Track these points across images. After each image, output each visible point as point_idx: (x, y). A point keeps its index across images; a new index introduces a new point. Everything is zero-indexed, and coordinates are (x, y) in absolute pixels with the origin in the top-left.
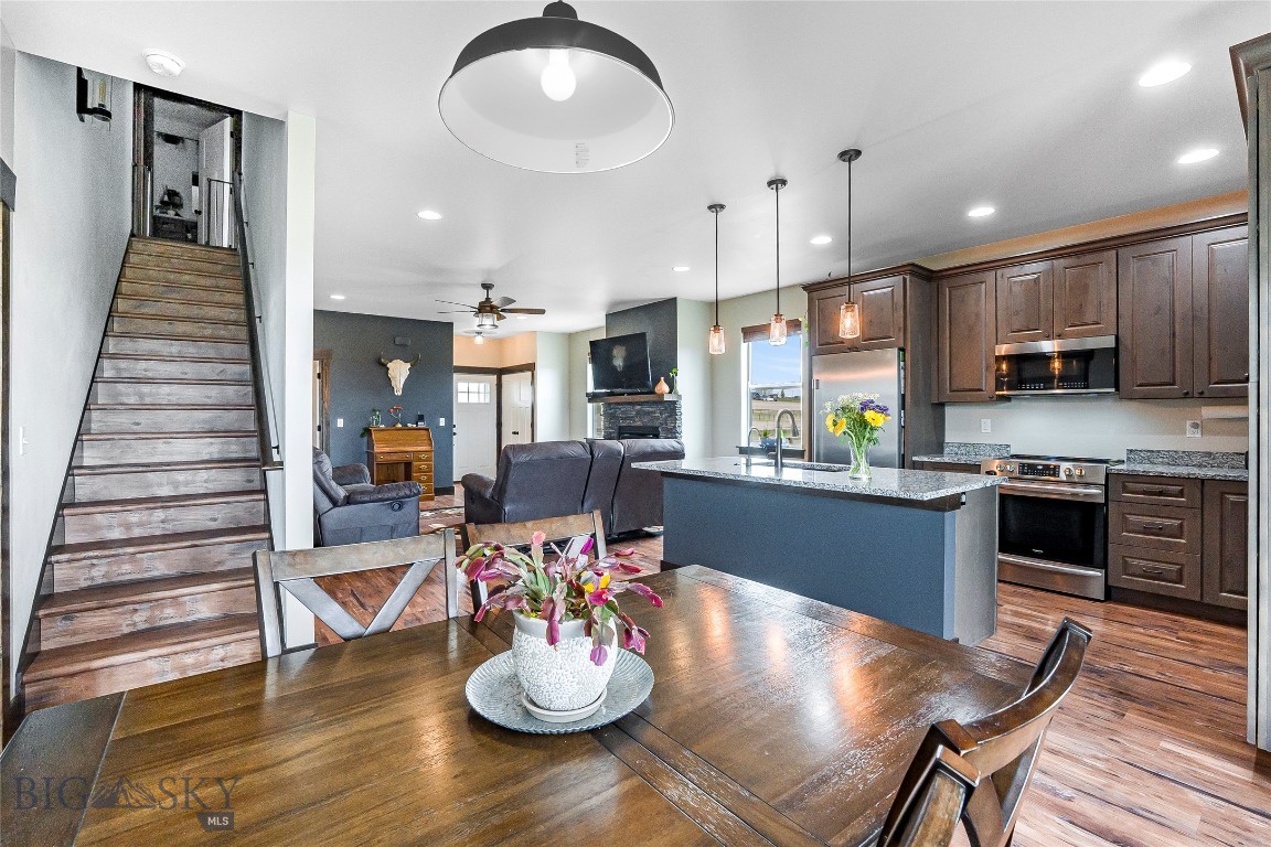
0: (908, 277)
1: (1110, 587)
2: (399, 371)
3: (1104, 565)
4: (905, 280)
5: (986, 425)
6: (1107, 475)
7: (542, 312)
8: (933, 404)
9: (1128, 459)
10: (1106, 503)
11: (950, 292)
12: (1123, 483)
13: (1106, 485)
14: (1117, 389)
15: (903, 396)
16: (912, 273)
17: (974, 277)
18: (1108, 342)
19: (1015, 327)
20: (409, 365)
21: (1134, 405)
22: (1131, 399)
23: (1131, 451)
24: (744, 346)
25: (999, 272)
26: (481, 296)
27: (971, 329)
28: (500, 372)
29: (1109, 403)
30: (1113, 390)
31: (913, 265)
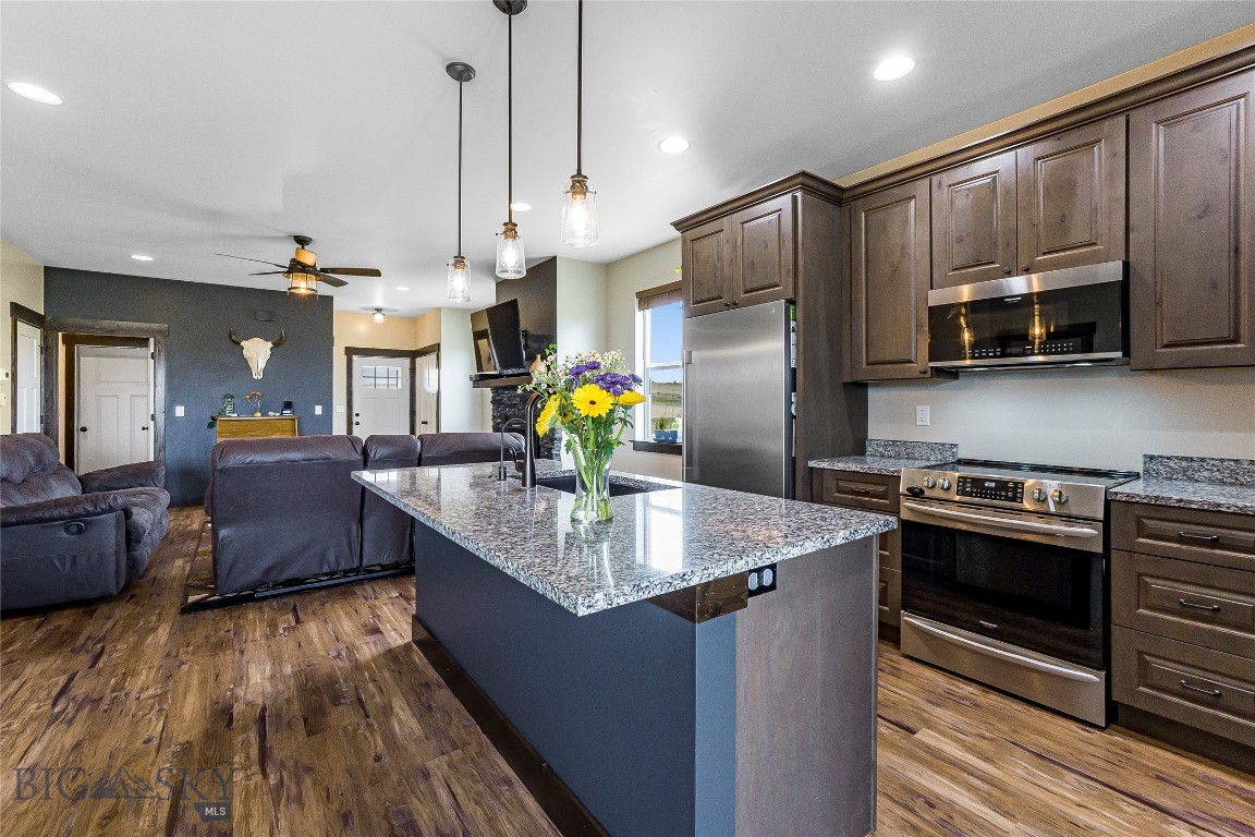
0: (799, 194)
1: (1117, 703)
2: (258, 352)
3: (1104, 663)
4: (795, 199)
5: (924, 414)
6: (1108, 503)
7: (376, 273)
8: (845, 384)
9: (1146, 471)
10: (1107, 554)
11: (866, 217)
12: (1139, 519)
13: (1106, 522)
14: (1127, 353)
15: (794, 371)
16: (805, 189)
17: (898, 192)
18: (1111, 271)
19: (957, 263)
20: (270, 345)
21: (1156, 380)
22: (1152, 370)
23: (1152, 458)
24: (639, 315)
25: (935, 179)
26: (288, 252)
27: (895, 269)
28: (413, 355)
29: (1111, 379)
30: (1119, 354)
31: (804, 174)
